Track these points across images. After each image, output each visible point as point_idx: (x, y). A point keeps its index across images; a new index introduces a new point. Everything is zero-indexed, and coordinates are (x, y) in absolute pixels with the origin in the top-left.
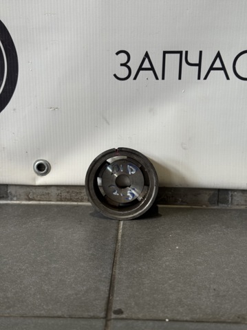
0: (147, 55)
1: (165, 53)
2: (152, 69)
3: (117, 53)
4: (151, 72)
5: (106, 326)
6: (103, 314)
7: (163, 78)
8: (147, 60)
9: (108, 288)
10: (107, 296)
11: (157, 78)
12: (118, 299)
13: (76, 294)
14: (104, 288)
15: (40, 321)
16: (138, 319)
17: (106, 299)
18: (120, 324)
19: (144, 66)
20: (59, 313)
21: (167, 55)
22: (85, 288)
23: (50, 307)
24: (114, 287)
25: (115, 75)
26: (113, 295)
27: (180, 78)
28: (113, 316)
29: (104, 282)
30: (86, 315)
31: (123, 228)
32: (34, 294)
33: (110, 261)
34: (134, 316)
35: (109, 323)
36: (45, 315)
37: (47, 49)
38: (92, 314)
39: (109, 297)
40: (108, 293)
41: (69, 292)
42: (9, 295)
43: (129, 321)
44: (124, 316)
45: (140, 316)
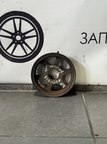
0: (93, 34)
1: (100, 33)
2: (95, 39)
3: (82, 34)
4: (95, 41)
5: (95, 140)
6: (91, 136)
7: (99, 43)
8: (93, 36)
9: (89, 126)
10: (90, 129)
11: (97, 43)
12: (95, 130)
13: (79, 129)
14: (88, 126)
15: (70, 139)
16: (105, 138)
17: (90, 130)
18: (99, 140)
19: (92, 39)
20: (76, 136)
21: (101, 34)
22: (81, 126)
23: (71, 133)
24: (91, 126)
25: (81, 42)
26: (92, 129)
27: (106, 43)
28: (96, 137)
29: (87, 124)
30: (85, 136)
31: (86, 102)
32: (64, 128)
33: (86, 115)
34: (103, 137)
35: (95, 139)
36: (71, 136)
37: (55, 32)
38: (87, 136)
39: (91, 130)
40: (90, 128)
41: (76, 128)
42: (55, 129)
43: (102, 139)
44: (99, 137)
45: (105, 137)
